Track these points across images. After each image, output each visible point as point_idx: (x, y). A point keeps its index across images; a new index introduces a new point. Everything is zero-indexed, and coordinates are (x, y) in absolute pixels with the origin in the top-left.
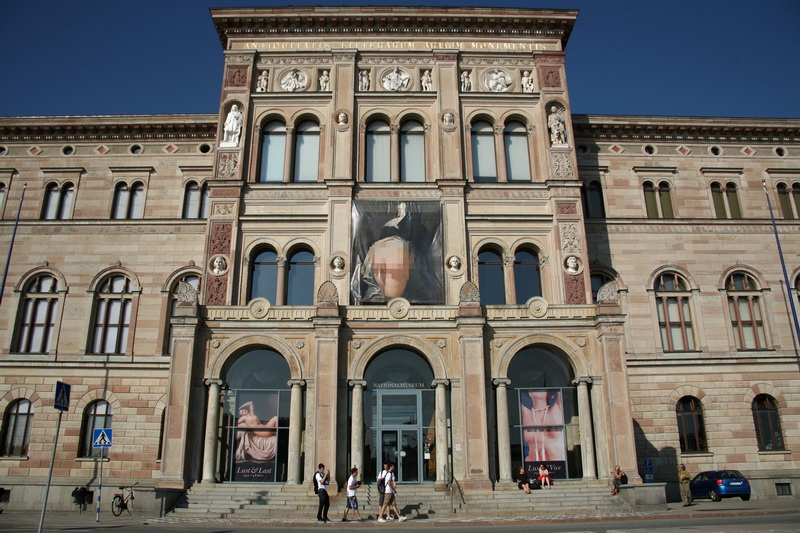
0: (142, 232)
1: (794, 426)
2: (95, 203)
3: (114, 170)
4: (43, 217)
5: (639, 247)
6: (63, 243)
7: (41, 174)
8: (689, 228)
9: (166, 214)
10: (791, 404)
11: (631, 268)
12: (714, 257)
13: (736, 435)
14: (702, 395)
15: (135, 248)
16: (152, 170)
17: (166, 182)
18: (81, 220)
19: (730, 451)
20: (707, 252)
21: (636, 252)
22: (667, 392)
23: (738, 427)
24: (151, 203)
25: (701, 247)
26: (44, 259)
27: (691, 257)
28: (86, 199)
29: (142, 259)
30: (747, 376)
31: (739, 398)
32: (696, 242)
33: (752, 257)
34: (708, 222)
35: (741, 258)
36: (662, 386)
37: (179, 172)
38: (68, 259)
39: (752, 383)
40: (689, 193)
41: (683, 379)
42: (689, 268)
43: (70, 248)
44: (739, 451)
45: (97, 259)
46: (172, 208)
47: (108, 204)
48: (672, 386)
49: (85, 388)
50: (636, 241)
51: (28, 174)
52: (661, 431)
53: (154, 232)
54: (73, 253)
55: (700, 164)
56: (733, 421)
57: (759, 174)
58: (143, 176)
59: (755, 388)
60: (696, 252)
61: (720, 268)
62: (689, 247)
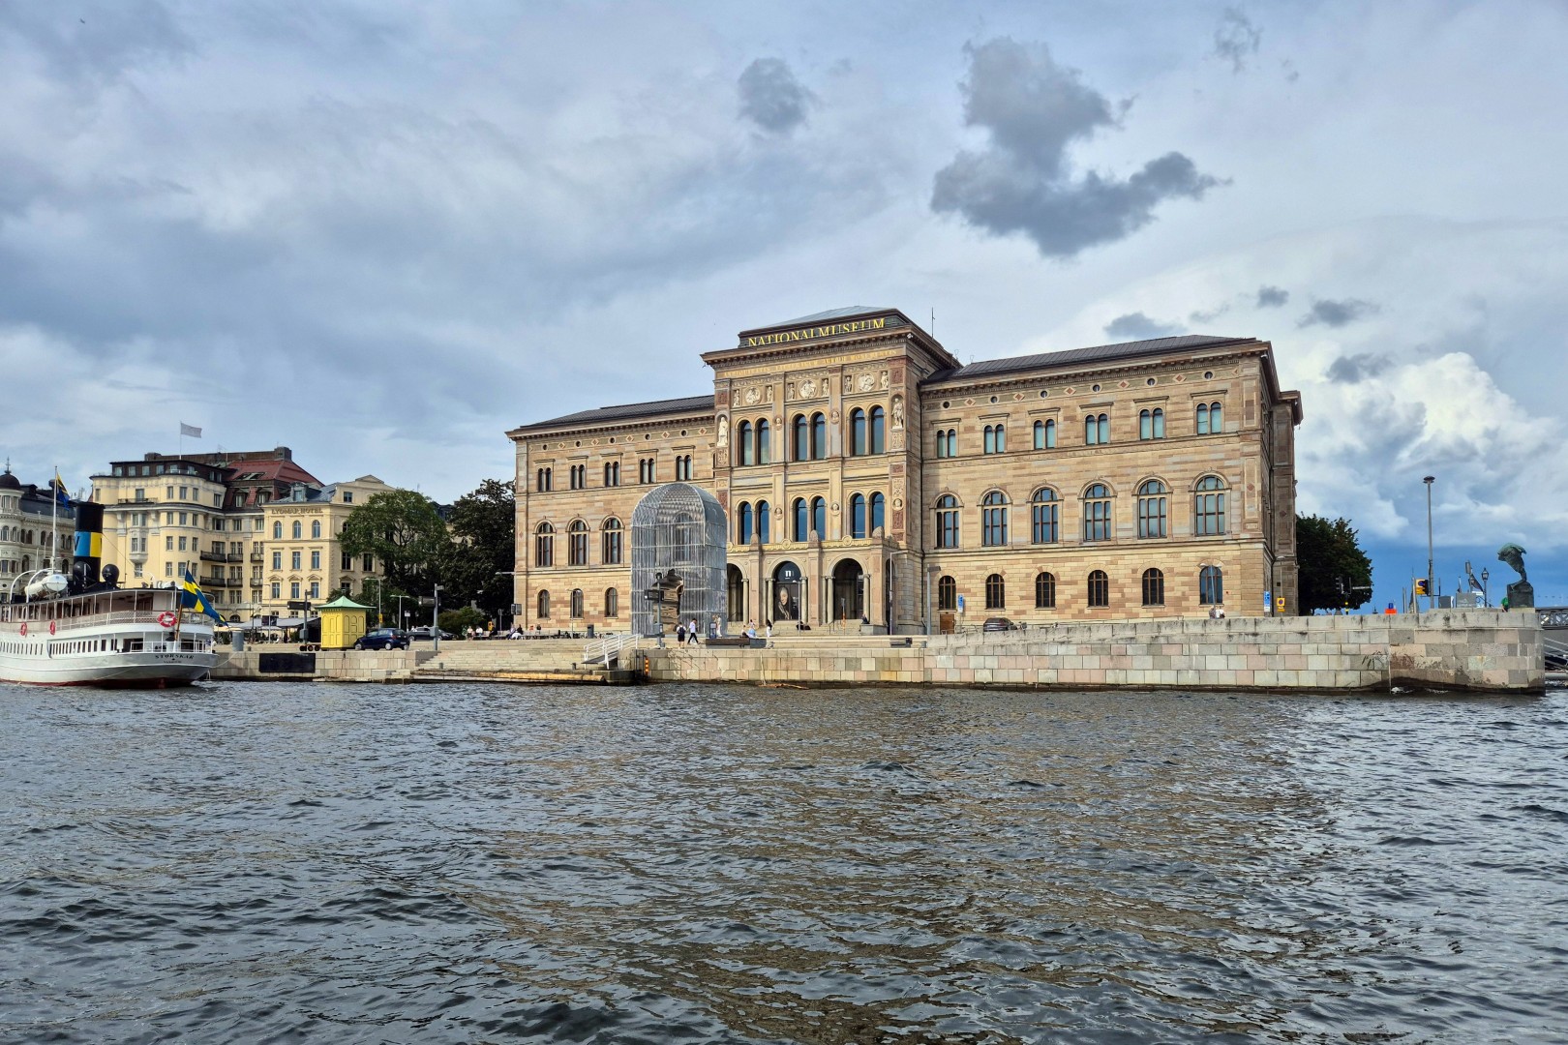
1: (1062, 592)
2: (667, 471)
3: (674, 449)
4: (642, 481)
5: (976, 475)
7: (635, 455)
8: (1013, 459)
9: (705, 475)
10: (1062, 579)
11: (968, 491)
12: (1027, 479)
13: (1022, 598)
14: (1004, 574)
16: (694, 447)
17: (703, 454)
19: (1017, 608)
20: (1023, 475)
21: (974, 479)
22: (981, 572)
23: (1024, 593)
25: (1019, 472)
27: (1010, 480)
30: (1035, 561)
31: (1028, 575)
32: (1015, 469)
33: (1055, 477)
34: (1028, 452)
35: (1047, 477)
36: (979, 568)
37: (709, 448)
39: (1039, 565)
40: (1019, 431)
41: (993, 563)
42: (1008, 488)
44: (1023, 608)
46: (708, 471)
47: (673, 471)
48: (985, 568)
50: (974, 472)
51: (629, 455)
52: (975, 595)
55: (1030, 407)
56: (1021, 589)
57: (1075, 410)
58: (689, 452)
59: (1040, 569)
60: (1014, 476)
61: (1030, 486)
62: (1011, 472)
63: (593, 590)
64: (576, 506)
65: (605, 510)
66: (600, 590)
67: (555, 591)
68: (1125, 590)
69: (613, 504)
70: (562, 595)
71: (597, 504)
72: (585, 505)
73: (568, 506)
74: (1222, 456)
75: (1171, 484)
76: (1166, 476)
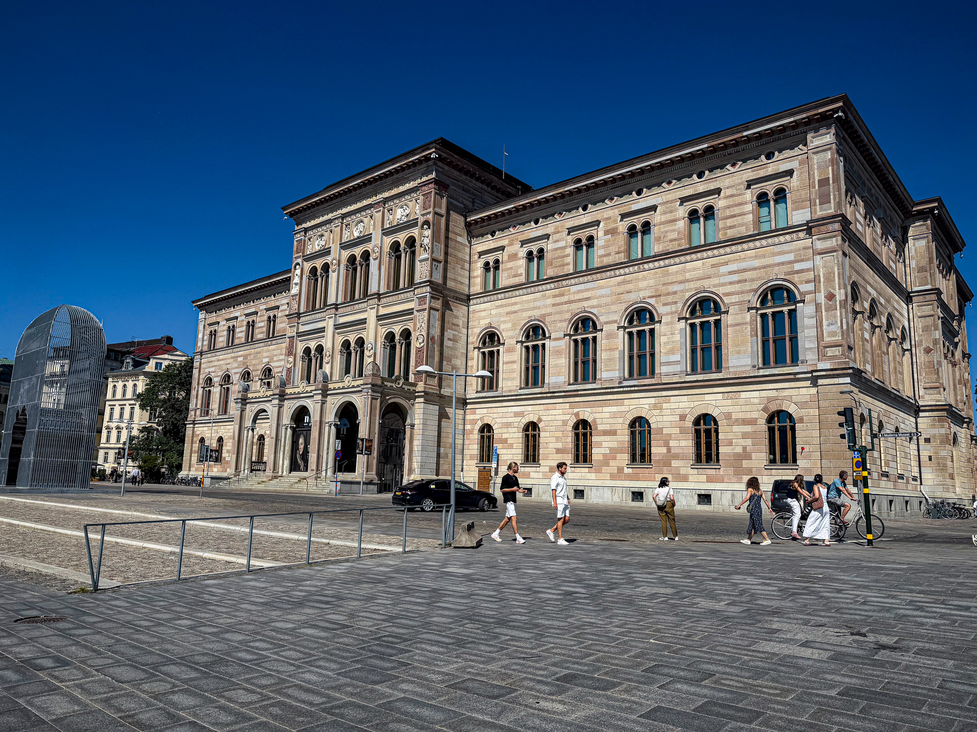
1: (600, 445)
5: (516, 308)
8: (554, 285)
10: (600, 427)
12: (566, 307)
13: (558, 451)
14: (540, 420)
21: (515, 312)
22: (518, 419)
23: (560, 445)
30: (572, 405)
31: (566, 423)
33: (594, 302)
34: (567, 276)
36: (517, 414)
39: (576, 410)
40: (559, 253)
41: (530, 408)
42: (547, 319)
48: (521, 414)
51: (262, 313)
52: (511, 446)
56: (558, 440)
57: (615, 221)
59: (577, 414)
60: (554, 305)
61: (568, 316)
62: (550, 301)
64: (227, 362)
65: (243, 364)
67: (209, 438)
68: (672, 443)
69: (248, 358)
70: (212, 441)
71: (239, 359)
72: (233, 360)
73: (223, 362)
74: (791, 257)
75: (727, 300)
76: (721, 291)
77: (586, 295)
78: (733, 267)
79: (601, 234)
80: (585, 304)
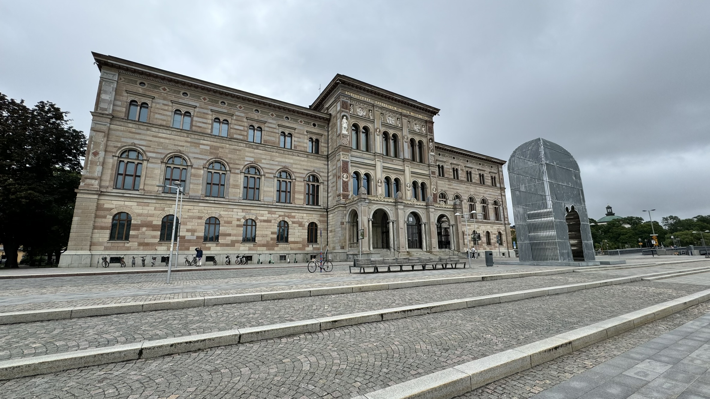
0: (294, 155)
6: (261, 154)
7: (247, 120)
9: (302, 149)
10: (466, 233)
12: (452, 190)
15: (292, 161)
16: (295, 129)
17: (301, 136)
18: (268, 145)
24: (296, 143)
25: (450, 187)
26: (252, 160)
28: (268, 136)
29: (294, 166)
32: (448, 185)
33: (460, 191)
34: (452, 179)
37: (305, 133)
38: (263, 161)
40: (448, 170)
42: (447, 192)
43: (264, 157)
45: (277, 163)
47: (278, 140)
49: (278, 216)
51: (239, 118)
53: (298, 156)
54: (265, 159)
55: (451, 161)
57: (463, 167)
58: (292, 131)
61: (453, 193)
63: (192, 218)
64: (177, 143)
65: (211, 153)
66: (200, 218)
67: (139, 215)
68: (482, 239)
69: (220, 150)
70: (149, 219)
71: (201, 147)
72: (189, 144)
73: (167, 141)
74: (497, 194)
75: (489, 201)
76: (487, 198)
77: (458, 188)
78: (488, 193)
79: (460, 169)
80: (458, 191)
